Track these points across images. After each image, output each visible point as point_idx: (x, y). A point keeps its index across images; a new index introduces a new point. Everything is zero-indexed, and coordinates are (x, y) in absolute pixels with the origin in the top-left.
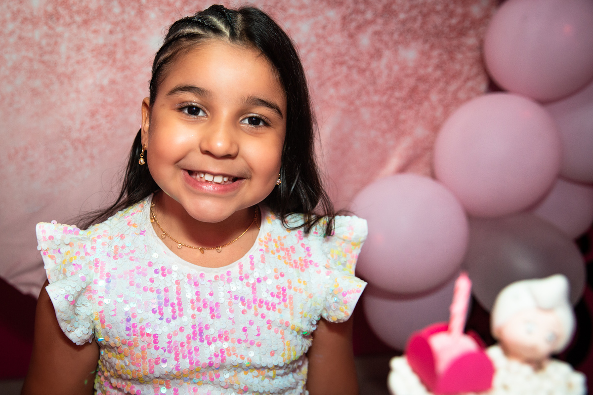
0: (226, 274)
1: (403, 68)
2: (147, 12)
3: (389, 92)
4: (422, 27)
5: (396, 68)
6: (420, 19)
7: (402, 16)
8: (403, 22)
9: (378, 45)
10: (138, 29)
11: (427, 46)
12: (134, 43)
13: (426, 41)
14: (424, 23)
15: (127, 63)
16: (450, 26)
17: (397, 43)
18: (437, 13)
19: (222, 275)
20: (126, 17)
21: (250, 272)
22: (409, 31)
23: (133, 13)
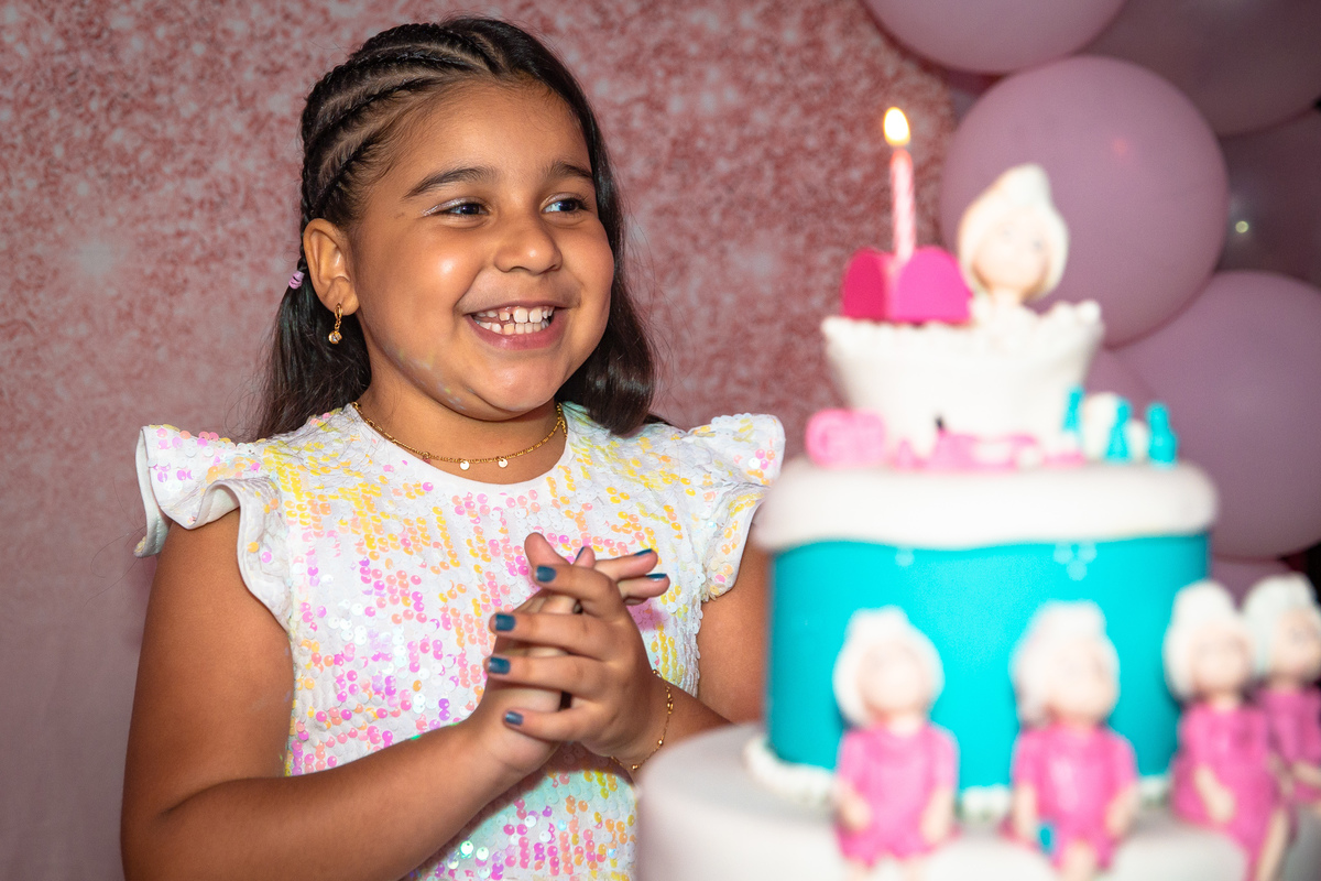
0: (527, 496)
1: (747, 302)
2: (67, 179)
3: (719, 365)
4: (776, 191)
5: (728, 299)
6: (769, 172)
7: (723, 166)
8: (729, 182)
9: (673, 241)
10: (46, 224)
11: (800, 241)
12: (39, 260)
13: (793, 229)
14: (781, 182)
15: (21, 315)
16: (847, 189)
17: (720, 235)
18: (811, 154)
19: (521, 498)
20: (14, 194)
21: (570, 493)
22: (746, 203)
23: (31, 184)
